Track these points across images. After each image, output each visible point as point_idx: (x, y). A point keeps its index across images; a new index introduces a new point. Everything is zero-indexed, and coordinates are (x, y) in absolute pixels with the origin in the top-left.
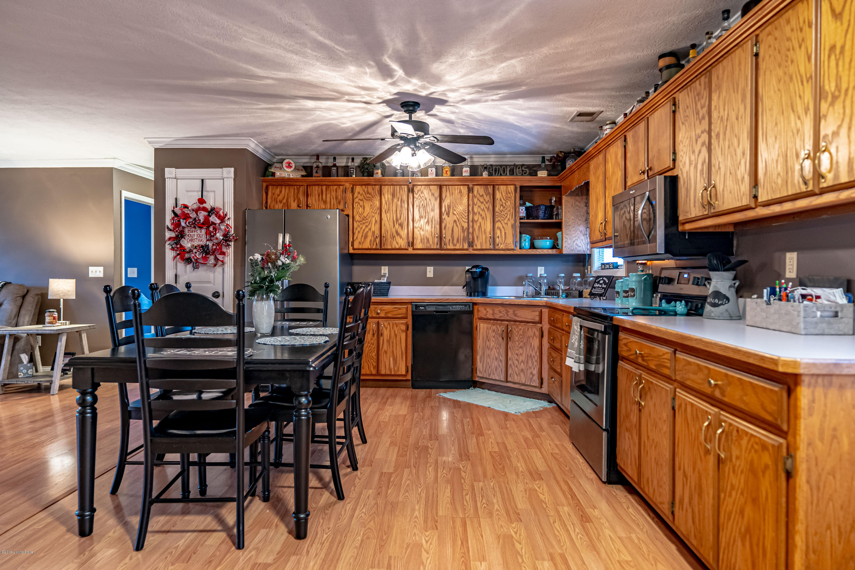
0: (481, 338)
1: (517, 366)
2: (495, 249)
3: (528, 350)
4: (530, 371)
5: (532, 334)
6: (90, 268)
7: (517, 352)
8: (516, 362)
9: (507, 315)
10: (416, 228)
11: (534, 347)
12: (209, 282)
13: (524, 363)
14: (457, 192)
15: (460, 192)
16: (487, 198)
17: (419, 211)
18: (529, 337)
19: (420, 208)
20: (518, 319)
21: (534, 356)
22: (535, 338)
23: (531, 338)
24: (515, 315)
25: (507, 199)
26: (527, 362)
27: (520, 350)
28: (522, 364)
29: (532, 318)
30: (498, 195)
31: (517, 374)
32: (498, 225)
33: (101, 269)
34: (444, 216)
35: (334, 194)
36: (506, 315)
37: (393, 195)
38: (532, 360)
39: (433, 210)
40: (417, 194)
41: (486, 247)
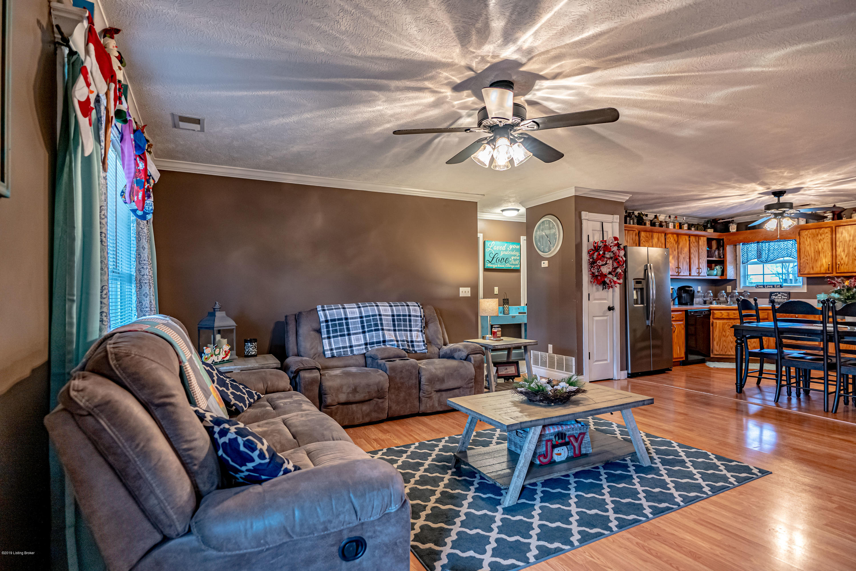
0: (717, 330)
2: (699, 276)
6: (460, 288)
12: (605, 299)
14: (684, 239)
15: (686, 239)
16: (696, 244)
25: (704, 244)
30: (700, 243)
32: (700, 261)
33: (469, 289)
35: (631, 236)
37: (658, 239)
39: (675, 250)
41: (696, 274)
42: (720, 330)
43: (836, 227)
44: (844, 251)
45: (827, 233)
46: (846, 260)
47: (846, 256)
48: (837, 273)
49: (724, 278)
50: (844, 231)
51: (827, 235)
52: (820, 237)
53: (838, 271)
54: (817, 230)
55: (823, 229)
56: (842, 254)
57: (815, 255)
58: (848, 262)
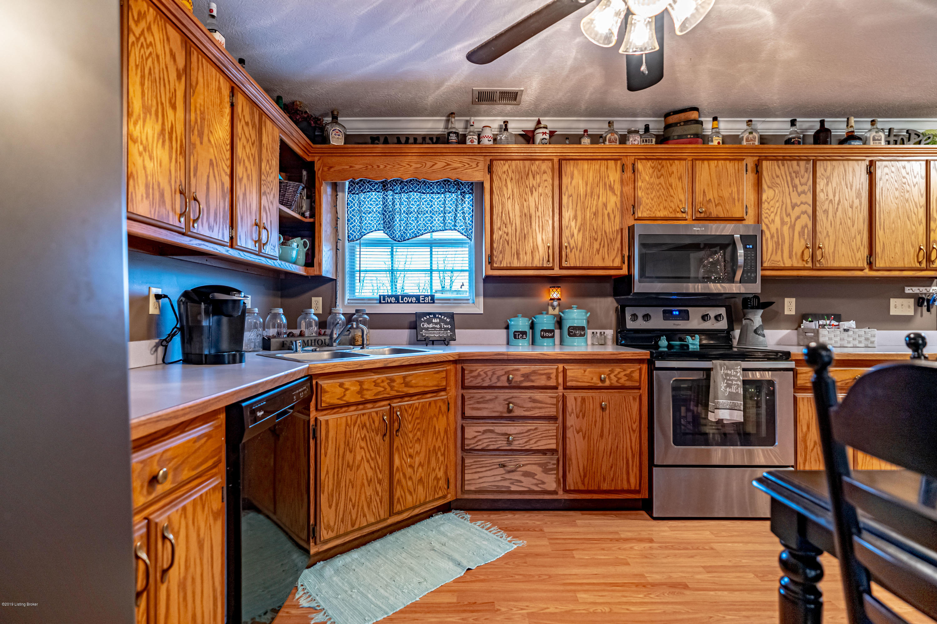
1: (410, 478)
3: (430, 439)
4: (434, 475)
5: (437, 411)
7: (411, 451)
8: (409, 471)
9: (392, 388)
10: (135, 142)
11: (439, 432)
13: (422, 466)
17: (142, 84)
18: (431, 418)
19: (143, 77)
20: (412, 391)
21: (439, 447)
22: (441, 416)
23: (435, 419)
24: (407, 385)
26: (429, 462)
27: (417, 446)
28: (420, 469)
29: (435, 383)
31: (411, 493)
34: (195, 138)
36: (389, 389)
38: (437, 455)
39: (171, 103)
40: (137, 22)
41: (250, 245)
42: (337, 449)
43: (560, 161)
44: (575, 217)
45: (545, 172)
46: (578, 237)
47: (579, 231)
48: (561, 268)
49: (313, 272)
50: (576, 172)
51: (545, 177)
52: (531, 181)
53: (564, 264)
54: (527, 163)
55: (537, 162)
56: (573, 224)
57: (521, 223)
58: (583, 243)
